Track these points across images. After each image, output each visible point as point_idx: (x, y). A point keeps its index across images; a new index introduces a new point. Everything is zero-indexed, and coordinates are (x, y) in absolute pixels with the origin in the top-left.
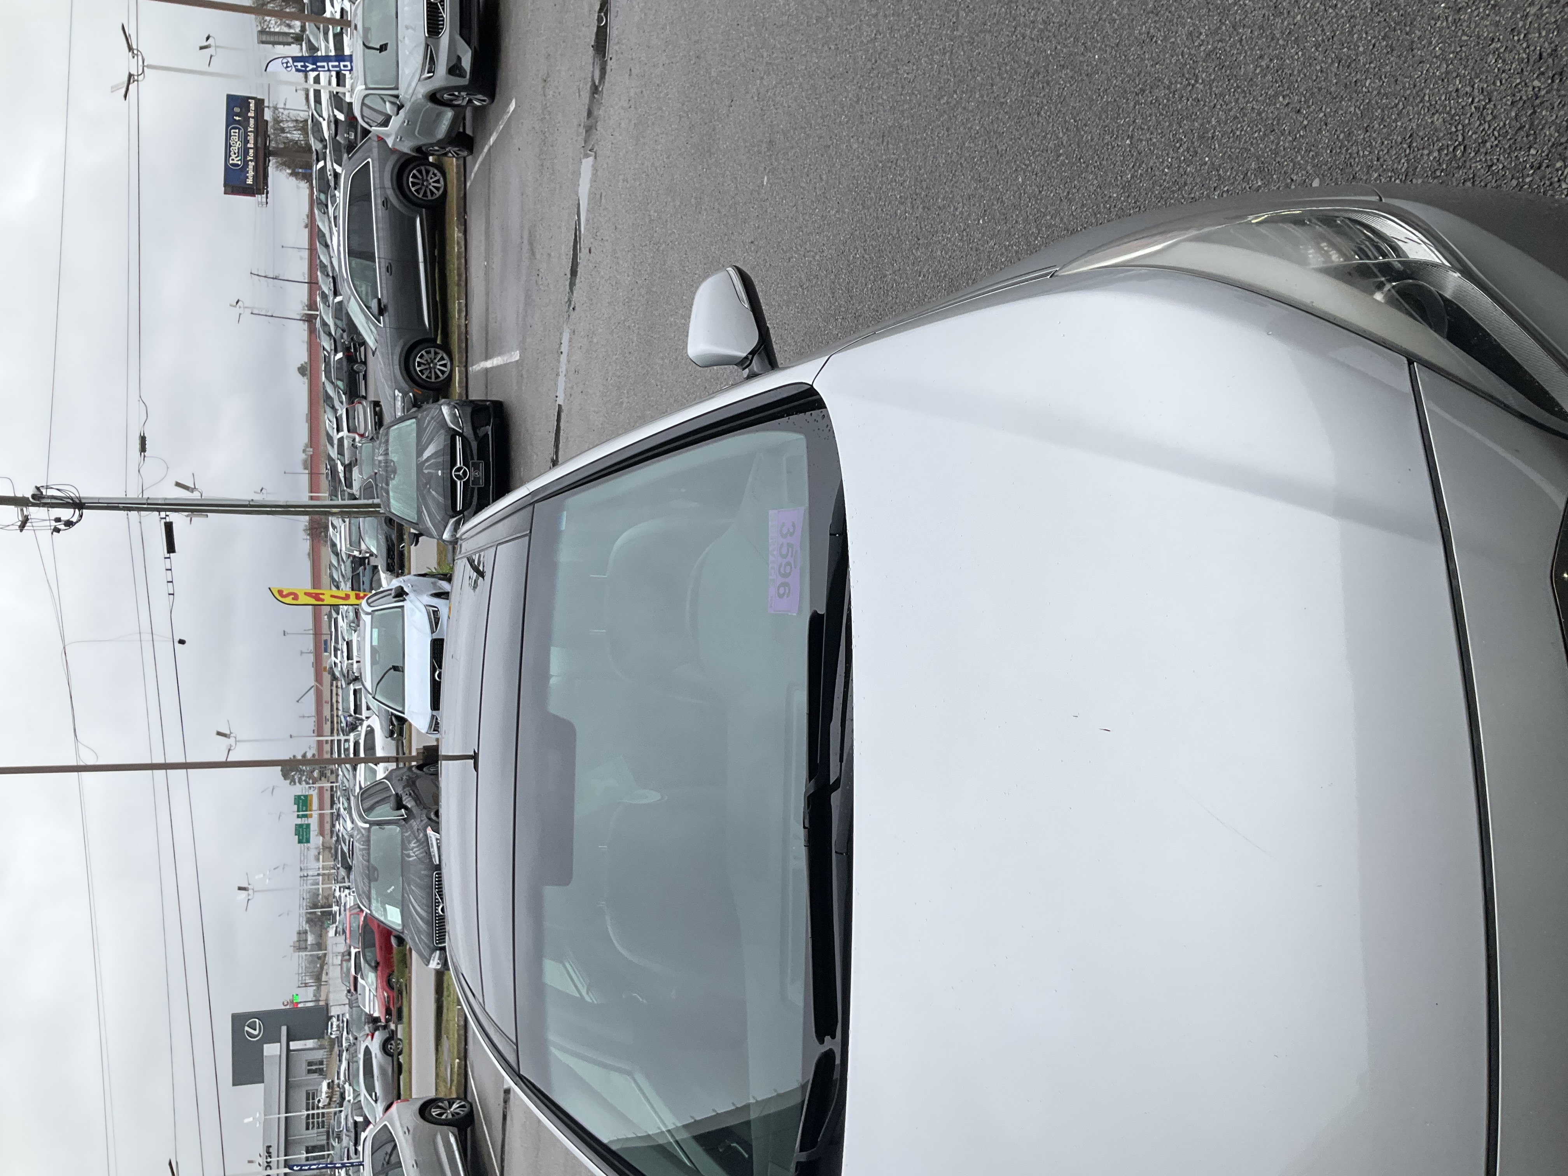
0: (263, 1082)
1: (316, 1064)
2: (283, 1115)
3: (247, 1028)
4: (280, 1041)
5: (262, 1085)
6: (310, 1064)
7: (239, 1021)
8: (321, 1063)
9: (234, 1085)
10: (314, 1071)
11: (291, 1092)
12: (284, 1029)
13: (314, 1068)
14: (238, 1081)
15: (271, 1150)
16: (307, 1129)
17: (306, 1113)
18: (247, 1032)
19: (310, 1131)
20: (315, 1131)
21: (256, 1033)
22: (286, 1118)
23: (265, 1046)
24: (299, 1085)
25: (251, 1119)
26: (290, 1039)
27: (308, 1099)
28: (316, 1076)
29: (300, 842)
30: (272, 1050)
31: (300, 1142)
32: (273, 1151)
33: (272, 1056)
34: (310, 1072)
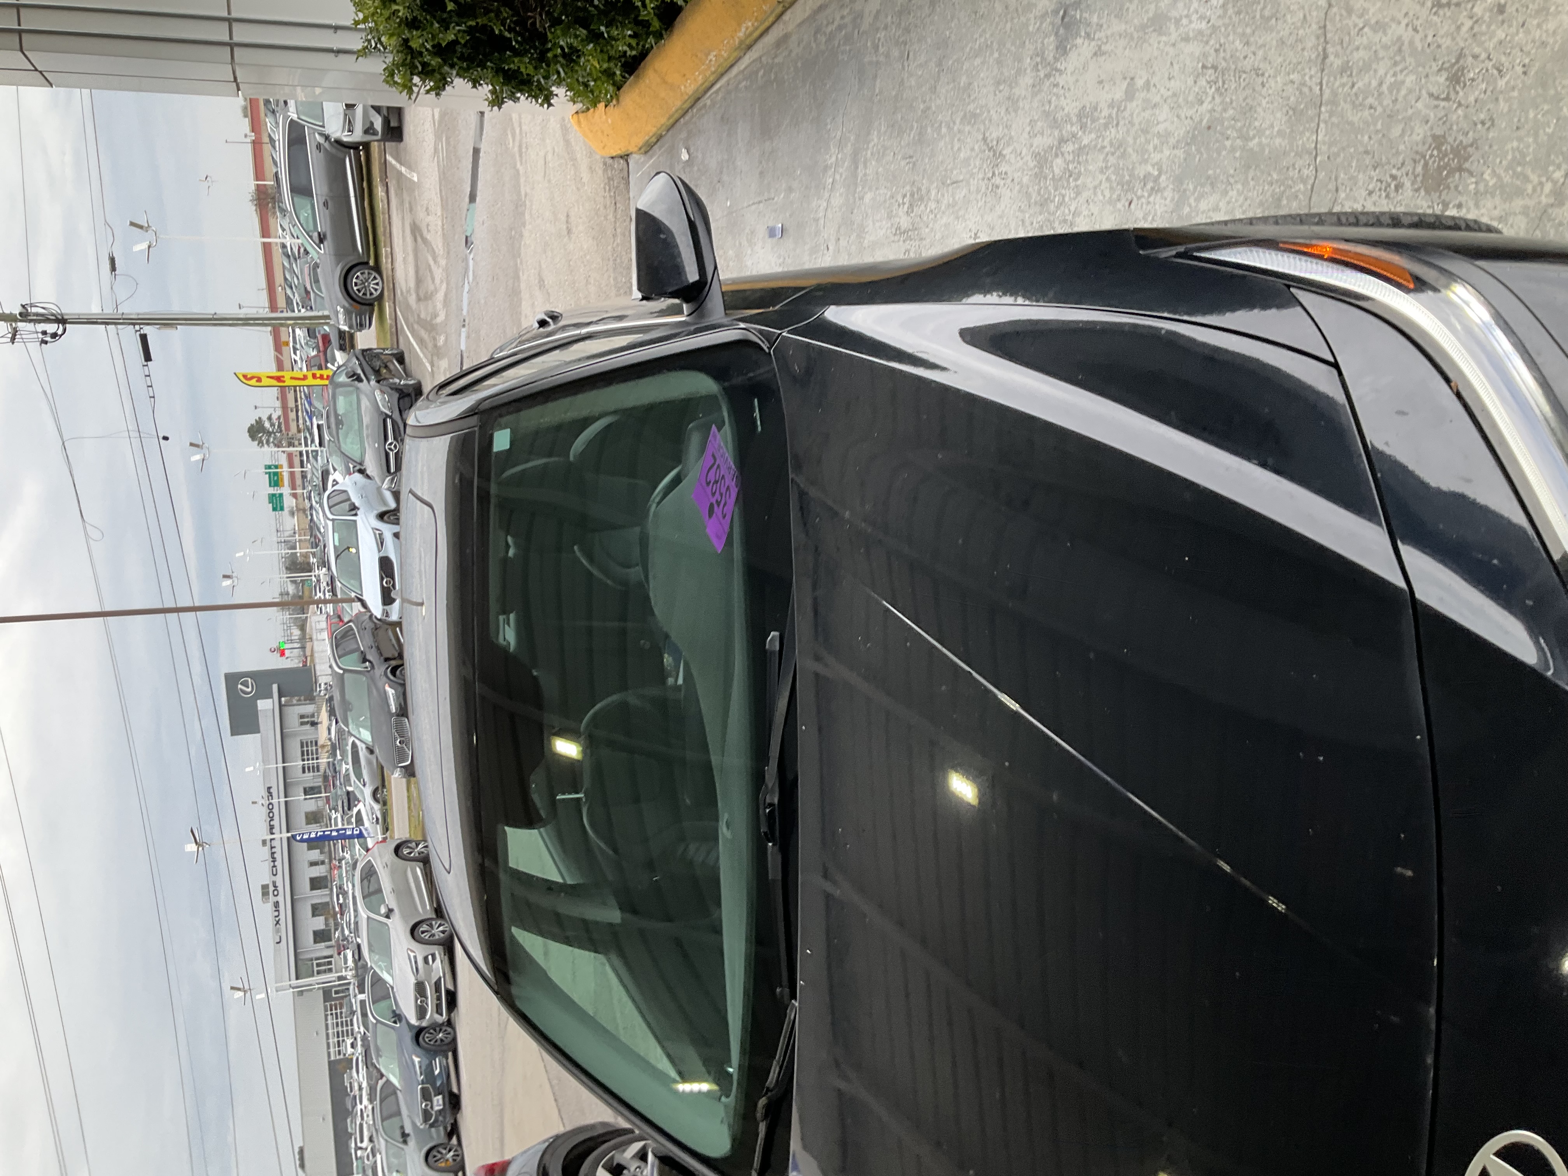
0: (259, 732)
1: (308, 717)
2: (280, 765)
3: (240, 686)
4: (271, 697)
5: (258, 735)
6: (302, 717)
7: (232, 680)
8: (313, 716)
9: (232, 735)
10: (307, 723)
11: (288, 741)
12: (275, 687)
13: (306, 720)
14: (236, 730)
15: (272, 790)
16: (304, 772)
17: (302, 763)
18: (241, 690)
19: (307, 774)
20: (311, 774)
21: (249, 690)
22: (284, 768)
23: (259, 701)
24: (295, 734)
25: (252, 768)
26: (280, 696)
27: (302, 747)
28: (308, 727)
29: (274, 509)
30: (265, 705)
31: (298, 783)
32: (274, 791)
33: (266, 710)
34: (302, 724)
